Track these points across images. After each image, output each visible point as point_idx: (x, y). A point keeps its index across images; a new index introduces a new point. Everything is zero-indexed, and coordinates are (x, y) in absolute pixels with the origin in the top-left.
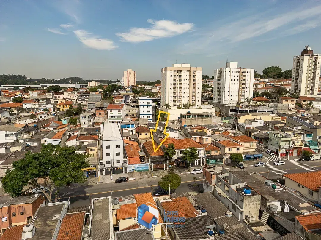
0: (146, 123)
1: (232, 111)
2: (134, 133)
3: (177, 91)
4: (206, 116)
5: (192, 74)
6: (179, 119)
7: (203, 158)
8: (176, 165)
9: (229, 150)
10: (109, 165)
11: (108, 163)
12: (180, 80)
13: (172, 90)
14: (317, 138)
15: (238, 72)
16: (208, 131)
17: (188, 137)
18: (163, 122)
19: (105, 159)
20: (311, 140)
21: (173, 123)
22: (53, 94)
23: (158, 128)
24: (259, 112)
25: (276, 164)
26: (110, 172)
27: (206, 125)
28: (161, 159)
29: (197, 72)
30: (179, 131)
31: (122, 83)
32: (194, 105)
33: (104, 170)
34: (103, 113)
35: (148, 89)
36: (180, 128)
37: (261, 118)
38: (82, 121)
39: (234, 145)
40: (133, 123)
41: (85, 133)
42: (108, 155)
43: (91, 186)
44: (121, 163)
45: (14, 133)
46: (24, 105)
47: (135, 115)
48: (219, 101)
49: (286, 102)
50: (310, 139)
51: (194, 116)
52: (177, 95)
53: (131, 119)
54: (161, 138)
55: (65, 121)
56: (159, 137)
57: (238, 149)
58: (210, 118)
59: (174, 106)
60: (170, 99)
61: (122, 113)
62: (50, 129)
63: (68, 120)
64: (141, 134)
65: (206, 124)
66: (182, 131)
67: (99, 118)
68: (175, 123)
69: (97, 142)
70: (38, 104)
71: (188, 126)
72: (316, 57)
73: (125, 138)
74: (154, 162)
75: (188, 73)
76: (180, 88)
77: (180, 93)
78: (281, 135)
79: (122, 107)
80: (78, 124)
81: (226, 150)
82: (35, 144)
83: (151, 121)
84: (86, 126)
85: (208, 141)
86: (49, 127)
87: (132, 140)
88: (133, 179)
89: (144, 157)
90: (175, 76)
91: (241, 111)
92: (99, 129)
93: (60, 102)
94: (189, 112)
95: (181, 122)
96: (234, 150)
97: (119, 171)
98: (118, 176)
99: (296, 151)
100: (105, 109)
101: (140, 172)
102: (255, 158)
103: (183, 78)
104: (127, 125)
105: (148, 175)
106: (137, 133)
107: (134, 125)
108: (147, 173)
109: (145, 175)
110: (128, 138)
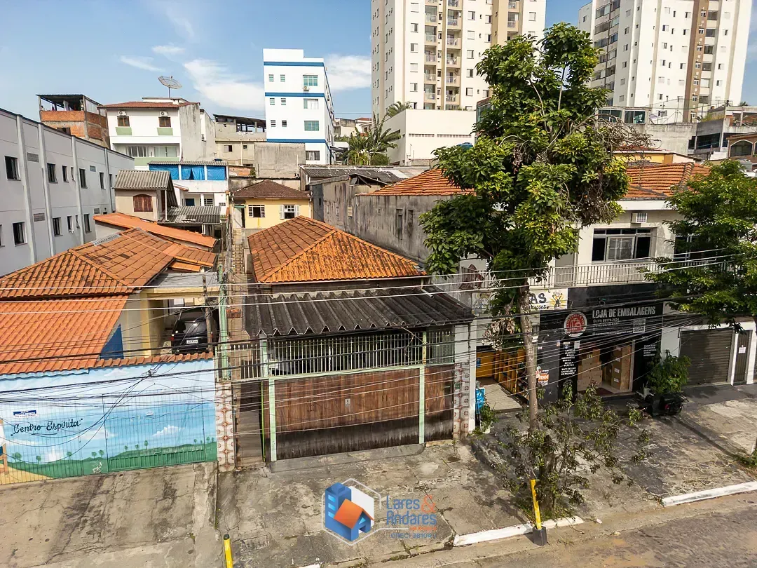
0: (292, 169)
8: (544, 379)
34: (79, 125)
54: (375, 189)
74: (296, 352)
104: (183, 166)
105: (180, 530)
106: (230, 200)
107: (225, 167)
108: (178, 493)
109: (137, 532)
110: (150, 205)
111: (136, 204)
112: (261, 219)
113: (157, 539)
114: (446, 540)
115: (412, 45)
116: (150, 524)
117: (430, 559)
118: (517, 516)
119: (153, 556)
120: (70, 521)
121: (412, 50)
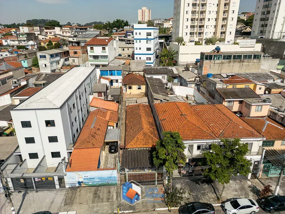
0: (142, 68)
3: (197, 17)
6: (197, 62)
7: (255, 162)
8: (185, 172)
16: (258, 87)
17: (213, 98)
18: (170, 68)
21: (187, 69)
22: (41, 29)
27: (247, 74)
30: (197, 85)
32: (224, 40)
34: (79, 51)
36: (199, 79)
38: (42, 62)
40: (121, 68)
41: (43, 82)
48: (262, 35)
51: (228, 57)
52: (196, 23)
54: (159, 101)
55: (24, 62)
56: (155, 99)
58: (258, 61)
59: (191, 41)
60: (186, 31)
61: (109, 52)
63: (30, 60)
64: (130, 88)
65: (248, 72)
66: (202, 85)
67: (74, 59)
68: (190, 69)
70: (18, 41)
71: (214, 76)
76: (202, 12)
77: (201, 20)
79: (109, 42)
84: (48, 71)
85: (260, 111)
87: (110, 98)
94: (218, 49)
95: (201, 67)
100: (83, 44)
104: (109, 71)
105: (111, 200)
106: (123, 85)
107: (121, 71)
108: (111, 192)
109: (105, 200)
110: (102, 95)
111: (98, 95)
112: (131, 90)
113: (108, 201)
114: (154, 209)
115: (187, 11)
116: (107, 198)
117: (151, 212)
118: (168, 206)
119: (107, 205)
120: (94, 196)
121: (187, 13)
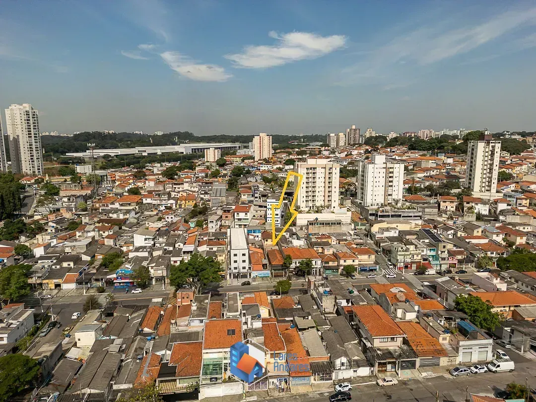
1: (371, 215)
2: (260, 239)
3: (310, 190)
4: (335, 223)
5: (328, 171)
6: (306, 225)
7: (319, 268)
8: (294, 273)
9: (345, 261)
10: (236, 271)
11: (235, 268)
12: (314, 178)
13: (305, 189)
14: (439, 252)
15: (384, 168)
16: (332, 240)
18: (292, 228)
19: (233, 265)
20: (435, 254)
21: (301, 229)
23: (285, 234)
24: (403, 217)
25: (387, 276)
26: (237, 276)
27: (332, 234)
28: (281, 268)
29: (334, 169)
30: (306, 239)
31: (252, 150)
32: (330, 206)
33: (232, 274)
34: (229, 216)
35: (282, 177)
37: (397, 226)
38: (210, 225)
39: (350, 257)
40: (259, 228)
41: (213, 238)
42: (235, 262)
43: (222, 287)
44: (246, 269)
45: (151, 237)
46: (144, 200)
47: (263, 216)
48: (362, 201)
49: (444, 204)
50: (433, 253)
51: (322, 223)
52: (310, 194)
53: (258, 221)
55: (192, 223)
56: (283, 247)
57: (353, 261)
60: (302, 199)
61: (249, 216)
62: (179, 232)
63: (195, 222)
64: (267, 241)
65: (332, 232)
66: (308, 239)
67: (225, 221)
68: (303, 229)
69: (225, 248)
71: (312, 234)
72: (493, 144)
73: (250, 245)
74: (275, 270)
75: (323, 170)
76: (314, 187)
77: (313, 192)
78: (402, 248)
79: (249, 209)
80: (205, 226)
81: (342, 262)
82: (171, 249)
83: (279, 225)
84: (213, 231)
85: (329, 252)
86: (179, 230)
87: (257, 247)
88: (256, 283)
89: (267, 264)
90: (307, 173)
91: (381, 216)
92: (226, 233)
93: (181, 196)
94: (317, 219)
95: (308, 229)
96: (349, 262)
97: (245, 276)
98: (244, 280)
99: (415, 265)
100: (232, 211)
101: (262, 278)
102: (372, 270)
103: (317, 175)
